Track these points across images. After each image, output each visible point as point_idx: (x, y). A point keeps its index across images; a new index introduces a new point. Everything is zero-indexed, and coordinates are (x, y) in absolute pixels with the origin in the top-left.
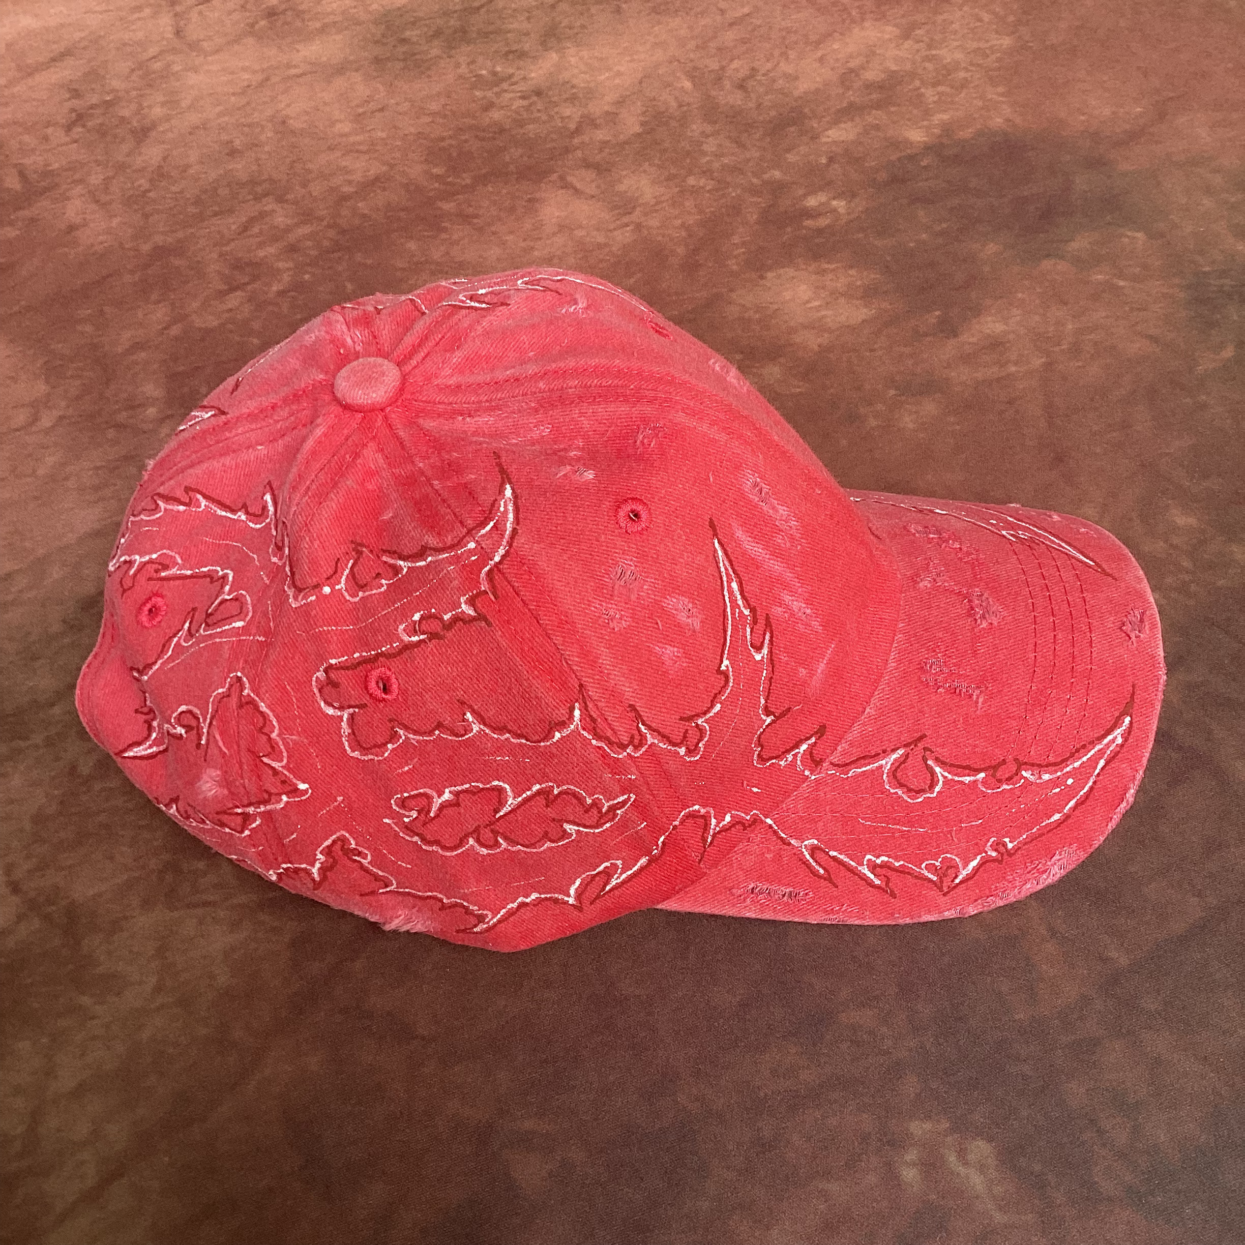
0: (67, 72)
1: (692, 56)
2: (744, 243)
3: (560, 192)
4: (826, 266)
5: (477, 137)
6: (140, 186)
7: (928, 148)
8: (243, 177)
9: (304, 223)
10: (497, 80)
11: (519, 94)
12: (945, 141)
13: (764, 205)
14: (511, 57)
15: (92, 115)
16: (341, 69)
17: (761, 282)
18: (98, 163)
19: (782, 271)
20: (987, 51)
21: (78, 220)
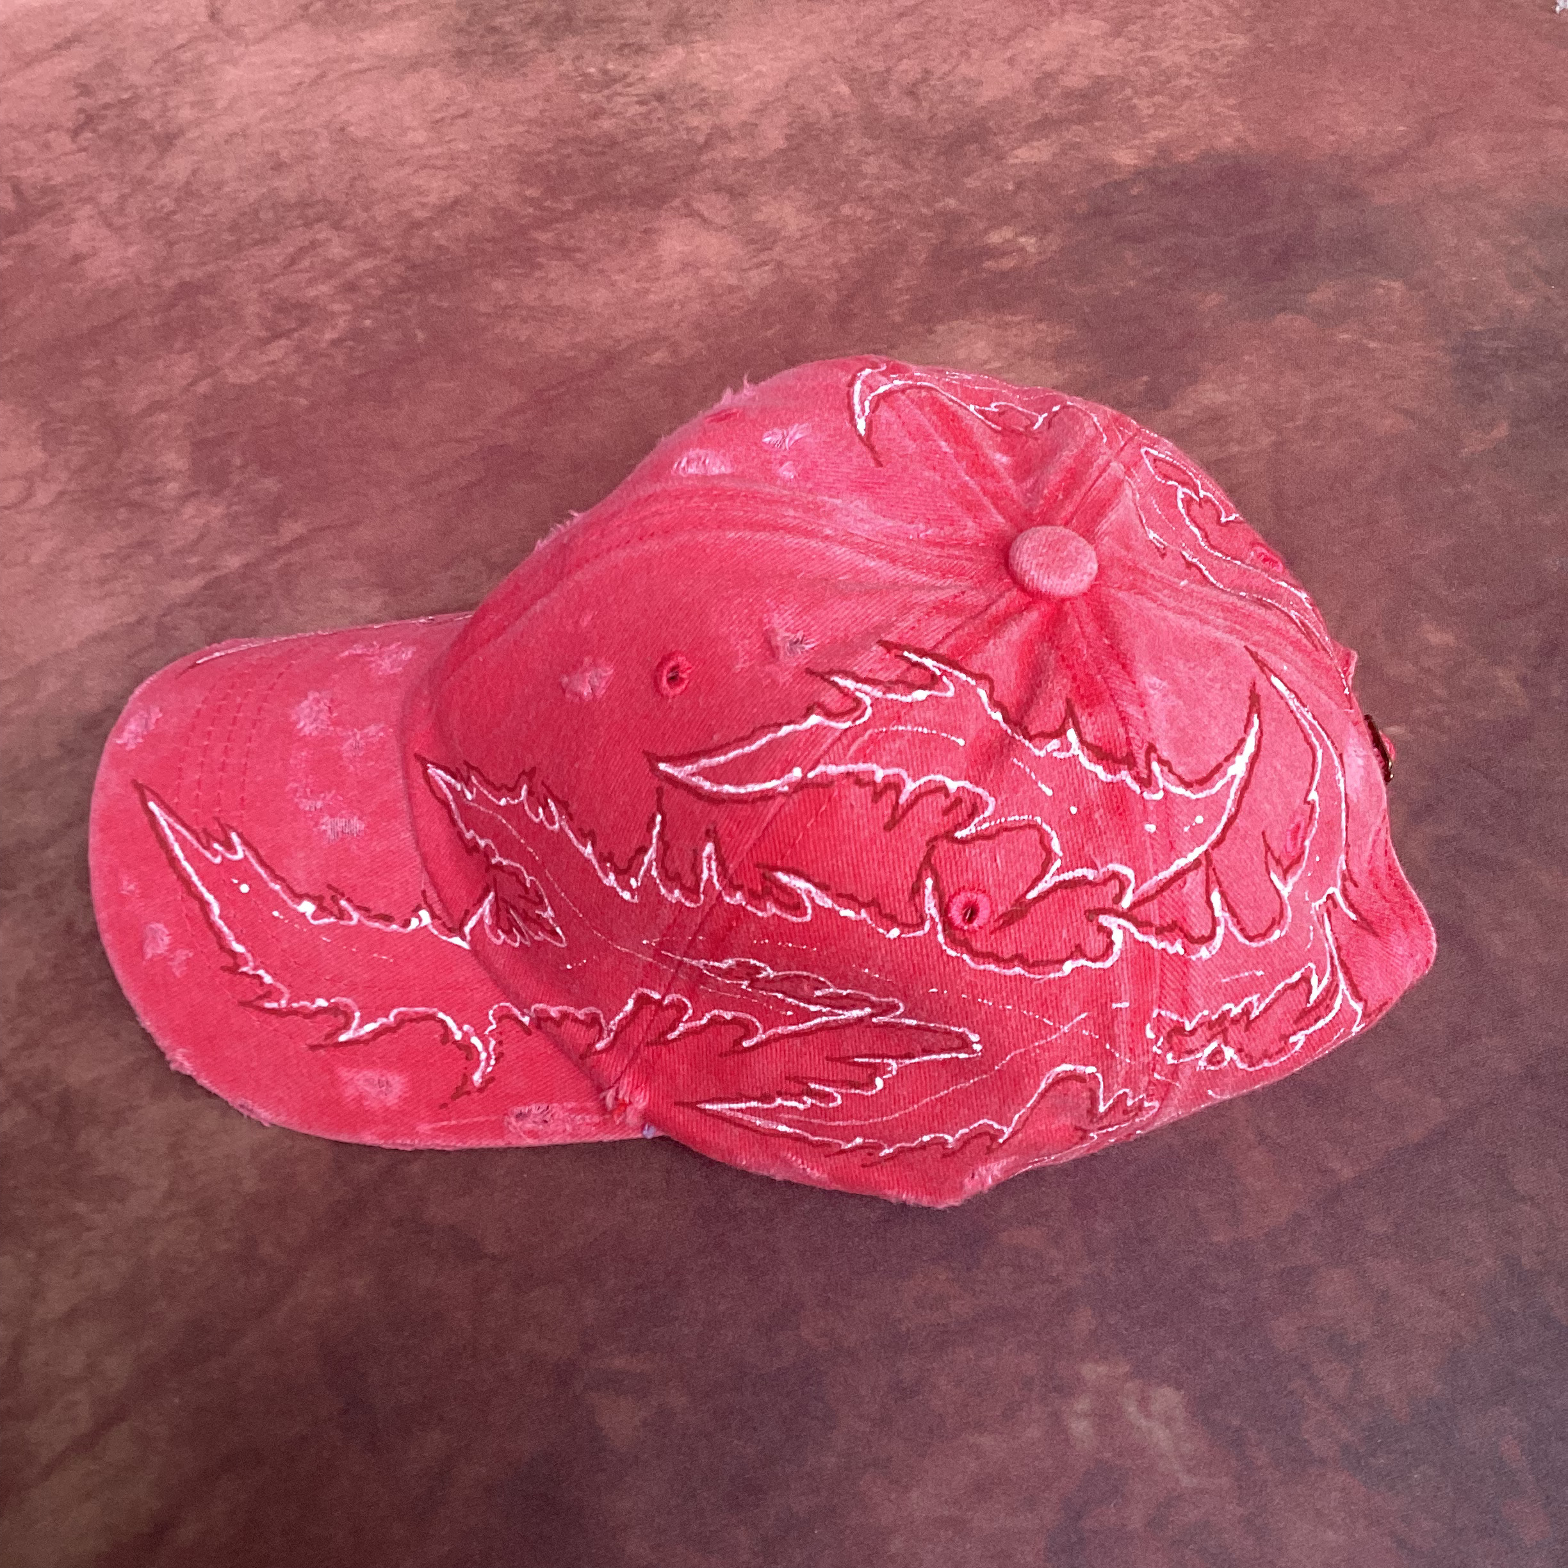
0: (74, 63)
1: (851, 53)
2: (908, 289)
3: (683, 222)
4: (1009, 318)
5: (582, 150)
6: (162, 207)
7: (1139, 173)
8: (291, 196)
9: (364, 255)
10: (609, 80)
11: (635, 99)
12: (1161, 164)
13: (934, 241)
14: (626, 51)
15: (104, 117)
16: (415, 65)
17: (931, 337)
18: (111, 176)
19: (954, 324)
20: (1217, 54)
21: (84, 249)
